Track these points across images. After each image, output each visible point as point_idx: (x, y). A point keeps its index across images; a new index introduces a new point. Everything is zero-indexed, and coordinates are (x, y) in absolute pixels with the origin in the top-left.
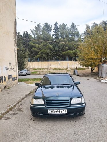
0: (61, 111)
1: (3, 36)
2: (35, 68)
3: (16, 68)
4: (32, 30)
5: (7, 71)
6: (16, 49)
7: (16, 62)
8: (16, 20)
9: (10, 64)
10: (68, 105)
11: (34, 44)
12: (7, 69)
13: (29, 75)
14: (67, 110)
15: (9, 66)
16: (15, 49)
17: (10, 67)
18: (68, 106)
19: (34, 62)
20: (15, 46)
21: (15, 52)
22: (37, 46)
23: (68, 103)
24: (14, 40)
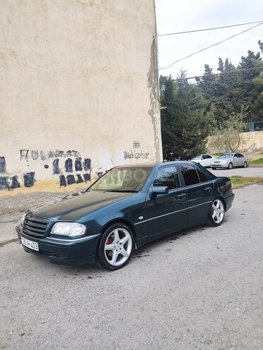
1: (116, 89)
3: (157, 154)
5: (128, 159)
6: (158, 109)
7: (156, 138)
8: (154, 42)
9: (136, 145)
10: (42, 233)
12: (127, 156)
14: (37, 244)
15: (133, 150)
16: (152, 110)
17: (138, 150)
18: (43, 236)
20: (152, 102)
21: (152, 116)
23: (44, 229)
24: (149, 90)
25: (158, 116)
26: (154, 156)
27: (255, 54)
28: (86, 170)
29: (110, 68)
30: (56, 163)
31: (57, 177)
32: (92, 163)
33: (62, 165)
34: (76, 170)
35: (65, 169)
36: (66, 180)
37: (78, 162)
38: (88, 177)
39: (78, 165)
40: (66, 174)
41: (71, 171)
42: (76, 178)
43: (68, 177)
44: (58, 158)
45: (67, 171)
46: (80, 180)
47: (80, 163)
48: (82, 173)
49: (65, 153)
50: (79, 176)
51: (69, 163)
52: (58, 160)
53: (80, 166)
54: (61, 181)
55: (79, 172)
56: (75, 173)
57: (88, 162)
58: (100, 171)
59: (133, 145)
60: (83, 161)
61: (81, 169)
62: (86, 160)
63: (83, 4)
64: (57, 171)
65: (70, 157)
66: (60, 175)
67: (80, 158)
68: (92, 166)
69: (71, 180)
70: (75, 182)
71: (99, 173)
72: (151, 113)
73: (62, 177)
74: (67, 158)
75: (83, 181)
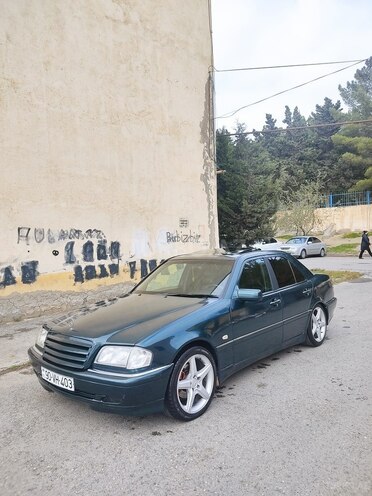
0: (60, 377)
1: (157, 143)
2: (353, 230)
3: (212, 236)
4: (344, 86)
5: (171, 243)
6: (213, 174)
7: (210, 214)
8: (210, 80)
9: (184, 223)
10: (82, 363)
11: (348, 140)
12: (171, 239)
13: (319, 256)
14: (72, 380)
15: (179, 230)
16: (206, 174)
17: (185, 231)
18: (82, 367)
19: (349, 209)
20: (206, 164)
21: (206, 184)
22: (360, 145)
23: (84, 356)
24: (203, 146)
25: (213, 183)
26: (207, 239)
27: (334, 102)
28: (113, 258)
29: (149, 113)
30: (70, 248)
31: (71, 269)
32: (121, 248)
33: (78, 251)
34: (99, 259)
35: (82, 256)
36: (84, 273)
37: (101, 247)
38: (114, 269)
39: (102, 252)
40: (84, 265)
41: (92, 260)
42: (98, 271)
43: (87, 268)
44: (73, 240)
45: (85, 259)
46: (104, 274)
47: (104, 248)
48: (107, 263)
49: (84, 232)
50: (102, 267)
51: (88, 247)
52: (72, 244)
53: (105, 252)
54: (76, 275)
55: (102, 262)
56: (96, 263)
57: (116, 246)
58: (132, 260)
59: (179, 224)
60: (108, 245)
61: (105, 258)
62: (113, 244)
63: (115, 21)
64: (70, 260)
65: (90, 239)
66: (75, 265)
67: (105, 241)
68: (121, 253)
69: (91, 273)
70: (96, 276)
71: (130, 264)
72: (204, 178)
73: (78, 269)
74: (86, 241)
75: (107, 275)
